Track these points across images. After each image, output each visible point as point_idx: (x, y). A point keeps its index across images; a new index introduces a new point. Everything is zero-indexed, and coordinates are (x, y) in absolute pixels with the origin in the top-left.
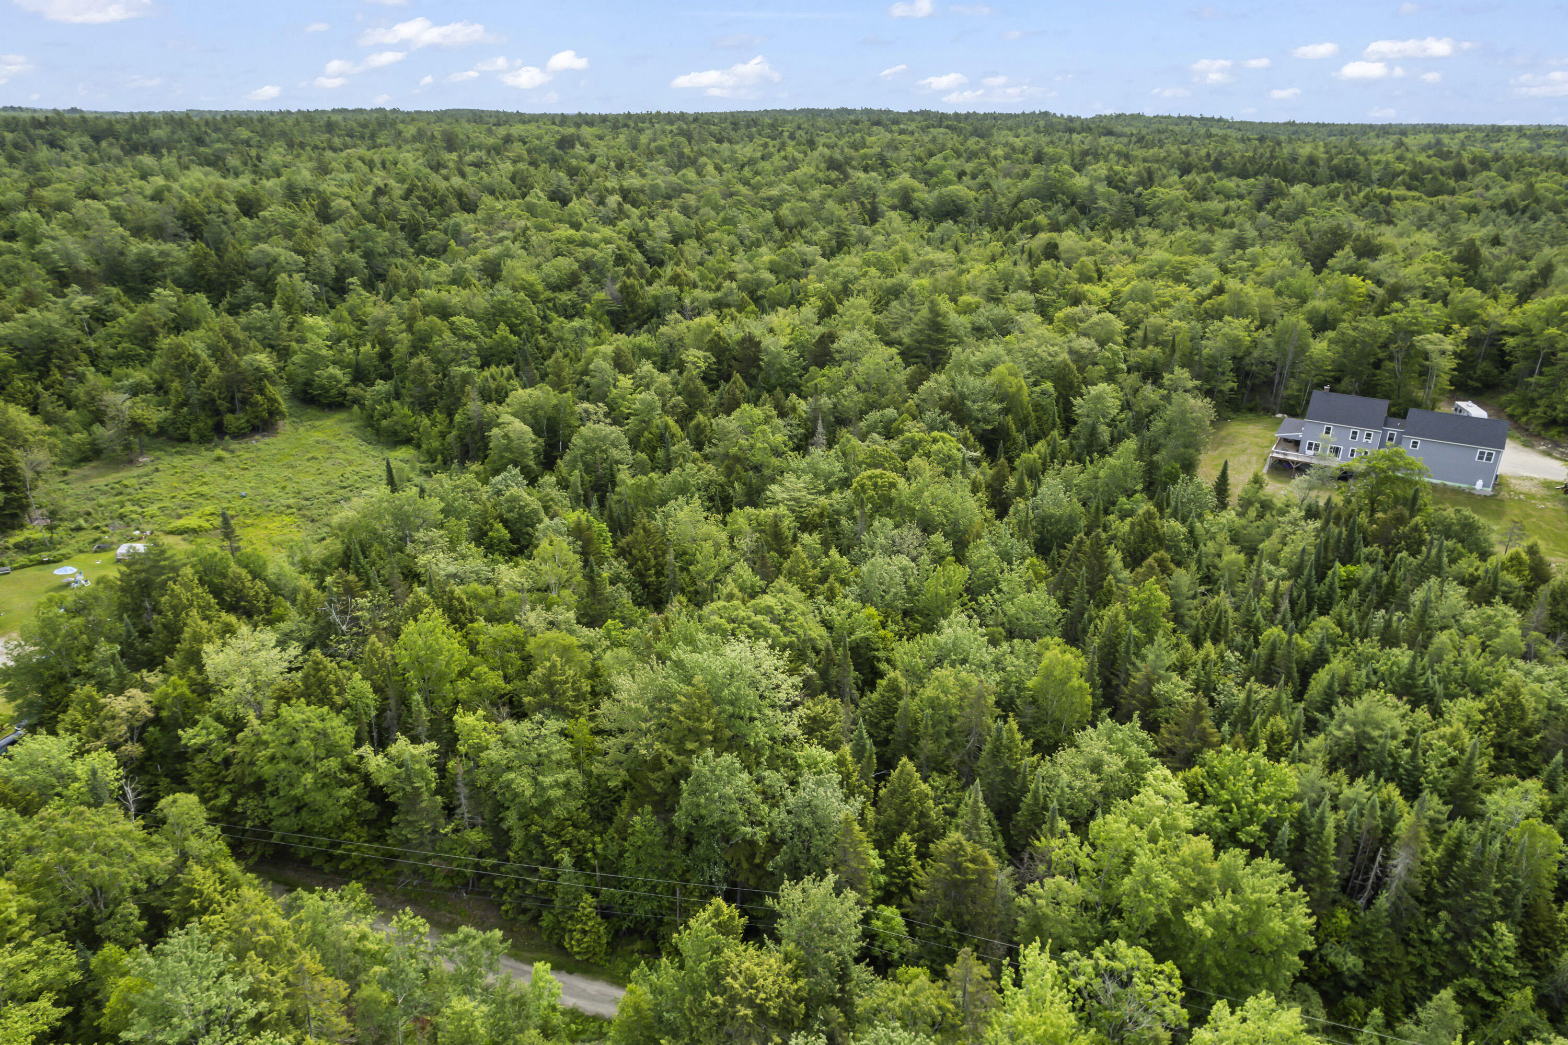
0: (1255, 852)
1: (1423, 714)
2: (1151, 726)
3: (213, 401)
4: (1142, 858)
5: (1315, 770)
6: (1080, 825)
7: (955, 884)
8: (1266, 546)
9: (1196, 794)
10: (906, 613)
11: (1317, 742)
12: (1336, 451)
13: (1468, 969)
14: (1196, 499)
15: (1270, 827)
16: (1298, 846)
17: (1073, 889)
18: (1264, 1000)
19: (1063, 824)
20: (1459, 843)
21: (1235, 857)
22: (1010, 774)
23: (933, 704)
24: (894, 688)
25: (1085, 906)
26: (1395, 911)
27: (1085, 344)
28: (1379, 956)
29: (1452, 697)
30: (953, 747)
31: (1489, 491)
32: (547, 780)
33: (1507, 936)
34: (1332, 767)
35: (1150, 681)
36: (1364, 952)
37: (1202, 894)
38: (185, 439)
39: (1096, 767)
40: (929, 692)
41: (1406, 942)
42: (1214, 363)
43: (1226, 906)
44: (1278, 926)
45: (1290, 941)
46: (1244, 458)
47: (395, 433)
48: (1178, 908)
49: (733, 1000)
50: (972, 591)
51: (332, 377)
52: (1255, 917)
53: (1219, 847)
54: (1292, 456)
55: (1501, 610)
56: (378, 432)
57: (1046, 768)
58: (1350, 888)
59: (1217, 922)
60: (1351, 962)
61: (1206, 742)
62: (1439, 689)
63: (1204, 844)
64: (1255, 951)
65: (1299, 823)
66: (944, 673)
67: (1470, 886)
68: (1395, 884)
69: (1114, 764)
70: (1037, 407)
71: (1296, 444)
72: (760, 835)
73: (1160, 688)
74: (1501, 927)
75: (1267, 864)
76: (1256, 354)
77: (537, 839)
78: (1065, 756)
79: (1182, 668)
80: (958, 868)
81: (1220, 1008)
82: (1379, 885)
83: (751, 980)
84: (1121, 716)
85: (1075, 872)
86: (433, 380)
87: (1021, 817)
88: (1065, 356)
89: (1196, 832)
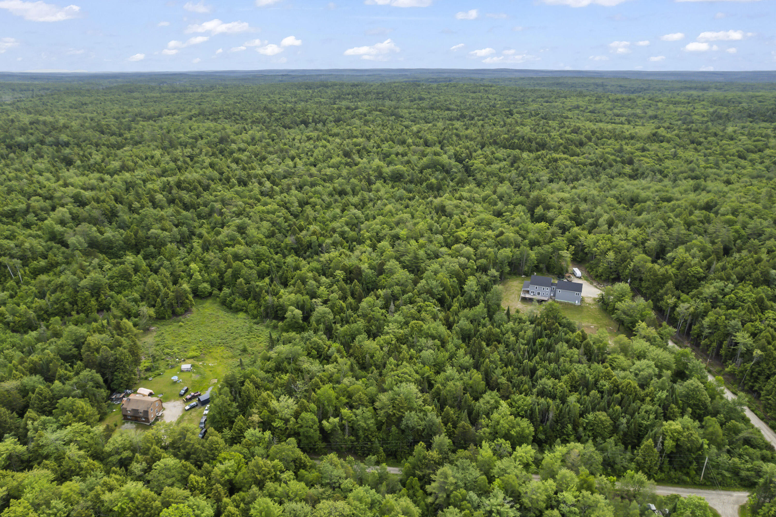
0: (523, 417)
1: (557, 381)
2: (498, 391)
3: (172, 304)
4: (501, 422)
5: (534, 397)
6: (488, 415)
7: (463, 432)
8: (521, 333)
9: (511, 405)
10: (434, 366)
11: (535, 390)
12: (539, 294)
13: (564, 434)
14: (502, 319)
15: (526, 412)
16: (531, 415)
17: (488, 430)
18: (525, 445)
19: (484, 416)
20: (561, 409)
21: (519, 419)
22: (470, 406)
23: (449, 391)
24: (438, 388)
25: (490, 433)
26: (551, 426)
27: (463, 260)
28: (548, 434)
29: (563, 375)
30: (455, 401)
31: (579, 304)
32: (369, 422)
33: (570, 426)
34: (538, 395)
35: (497, 380)
36: (545, 434)
37: (513, 427)
38: (164, 318)
39: (488, 402)
40: (448, 388)
41: (553, 431)
42: (502, 263)
43: (518, 429)
44: (527, 431)
45: (530, 434)
46: (513, 296)
47: (237, 308)
48: (509, 430)
49: (429, 461)
50: (451, 358)
51: (205, 288)
52: (523, 430)
53: (515, 417)
54: (527, 296)
55: (575, 350)
56: (231, 308)
57: (477, 404)
58: (542, 422)
59: (516, 432)
60: (542, 437)
61: (510, 393)
62: (560, 373)
63: (512, 417)
64: (524, 437)
65: (531, 410)
66: (451, 383)
67: (563, 418)
68: (550, 420)
69: (492, 401)
70: (452, 286)
71: (528, 292)
72: (421, 428)
73: (499, 381)
74: (569, 425)
75: (525, 419)
76: (515, 257)
77: (367, 436)
78: (481, 400)
79: (503, 374)
80: (464, 429)
81: (518, 448)
82: (548, 420)
83: (432, 456)
84: (492, 389)
85: (487, 426)
86: (245, 287)
87: (473, 415)
88: (457, 266)
89: (511, 415)
